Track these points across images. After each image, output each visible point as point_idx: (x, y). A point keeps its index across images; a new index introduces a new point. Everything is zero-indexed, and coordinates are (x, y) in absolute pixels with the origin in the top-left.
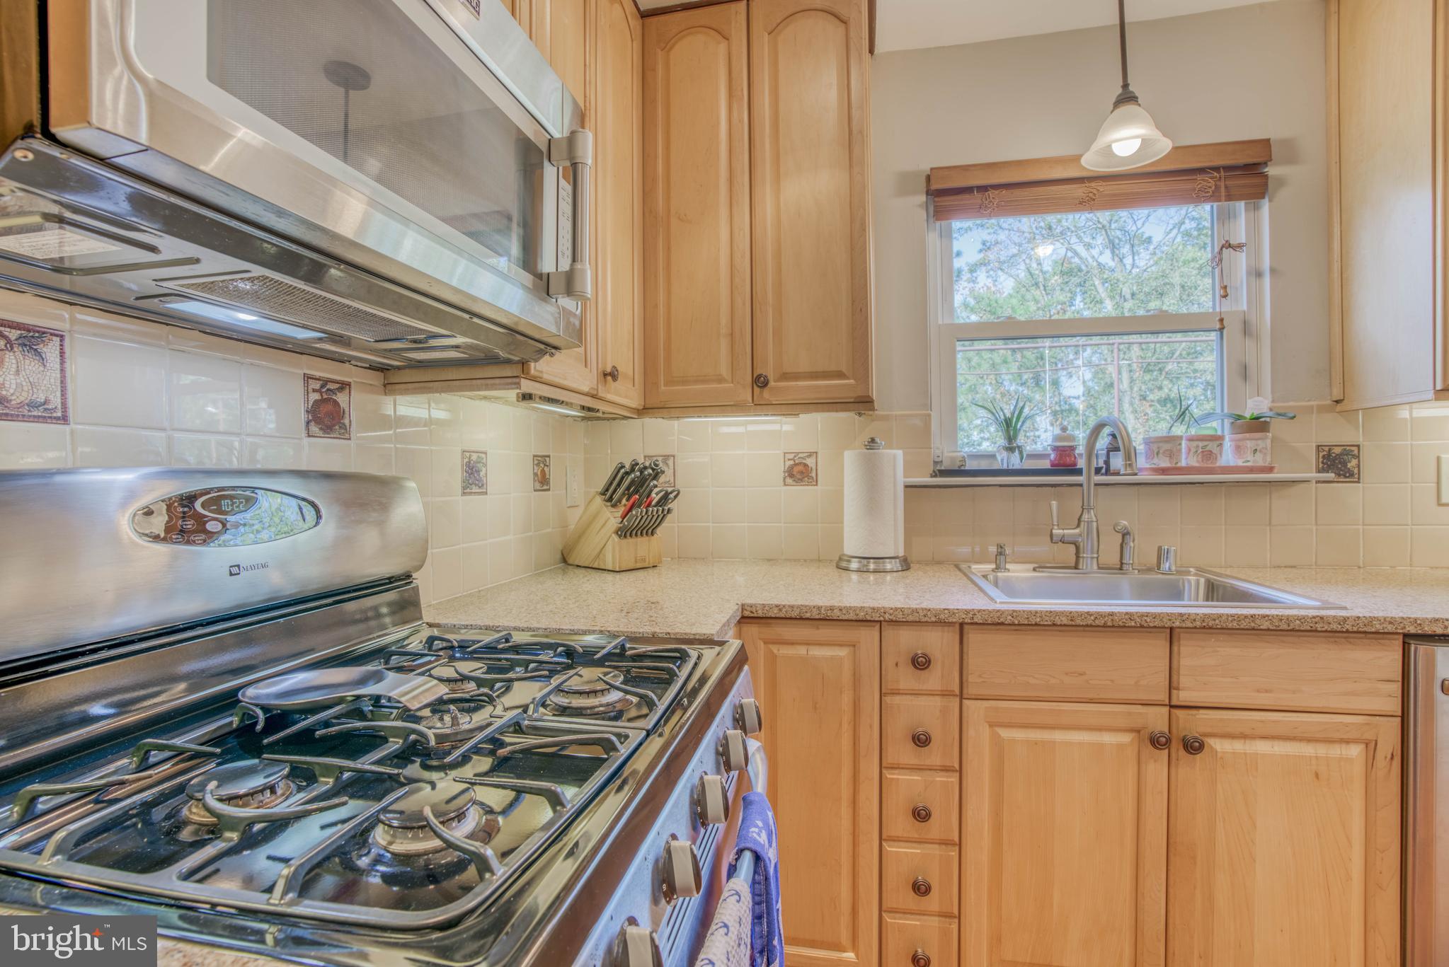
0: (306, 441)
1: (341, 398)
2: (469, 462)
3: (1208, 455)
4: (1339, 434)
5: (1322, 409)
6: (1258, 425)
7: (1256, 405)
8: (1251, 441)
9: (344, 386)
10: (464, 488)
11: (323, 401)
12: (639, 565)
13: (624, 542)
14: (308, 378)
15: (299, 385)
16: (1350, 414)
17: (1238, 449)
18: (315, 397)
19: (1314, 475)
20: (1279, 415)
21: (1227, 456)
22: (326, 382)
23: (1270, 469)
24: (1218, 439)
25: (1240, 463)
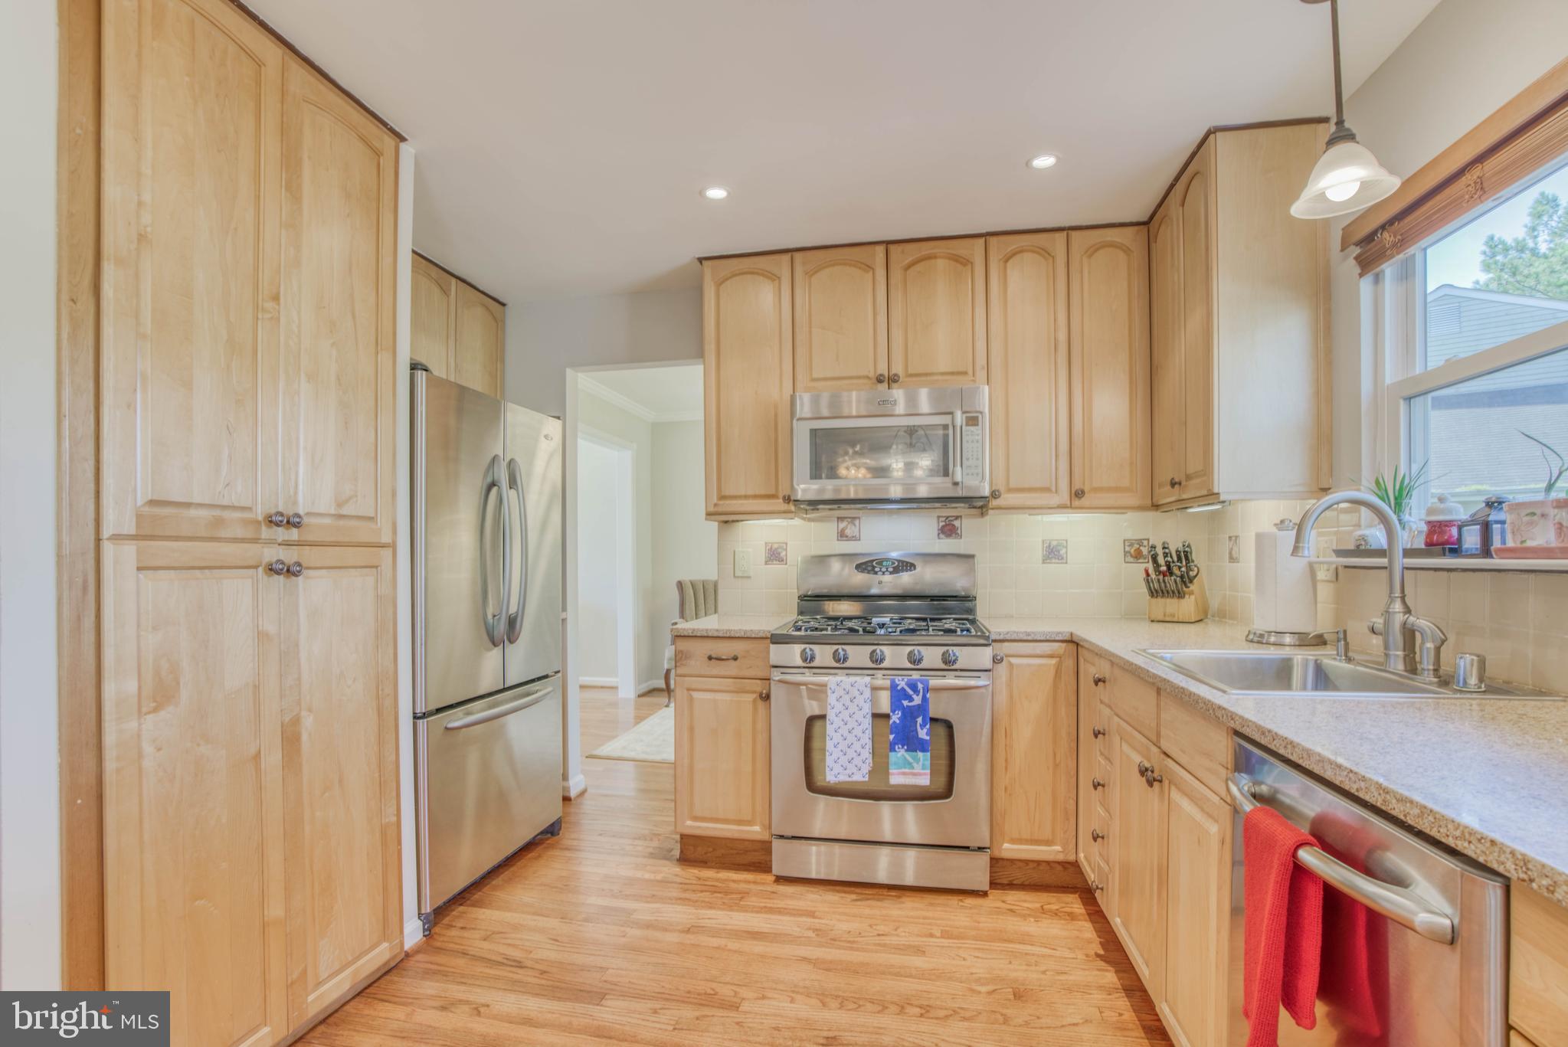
0: (938, 541)
1: (957, 523)
2: (1050, 546)
9: (957, 518)
10: (1044, 560)
11: (946, 525)
12: (1167, 619)
13: (1154, 600)
14: (939, 517)
15: (935, 521)
18: (941, 524)
22: (948, 517)
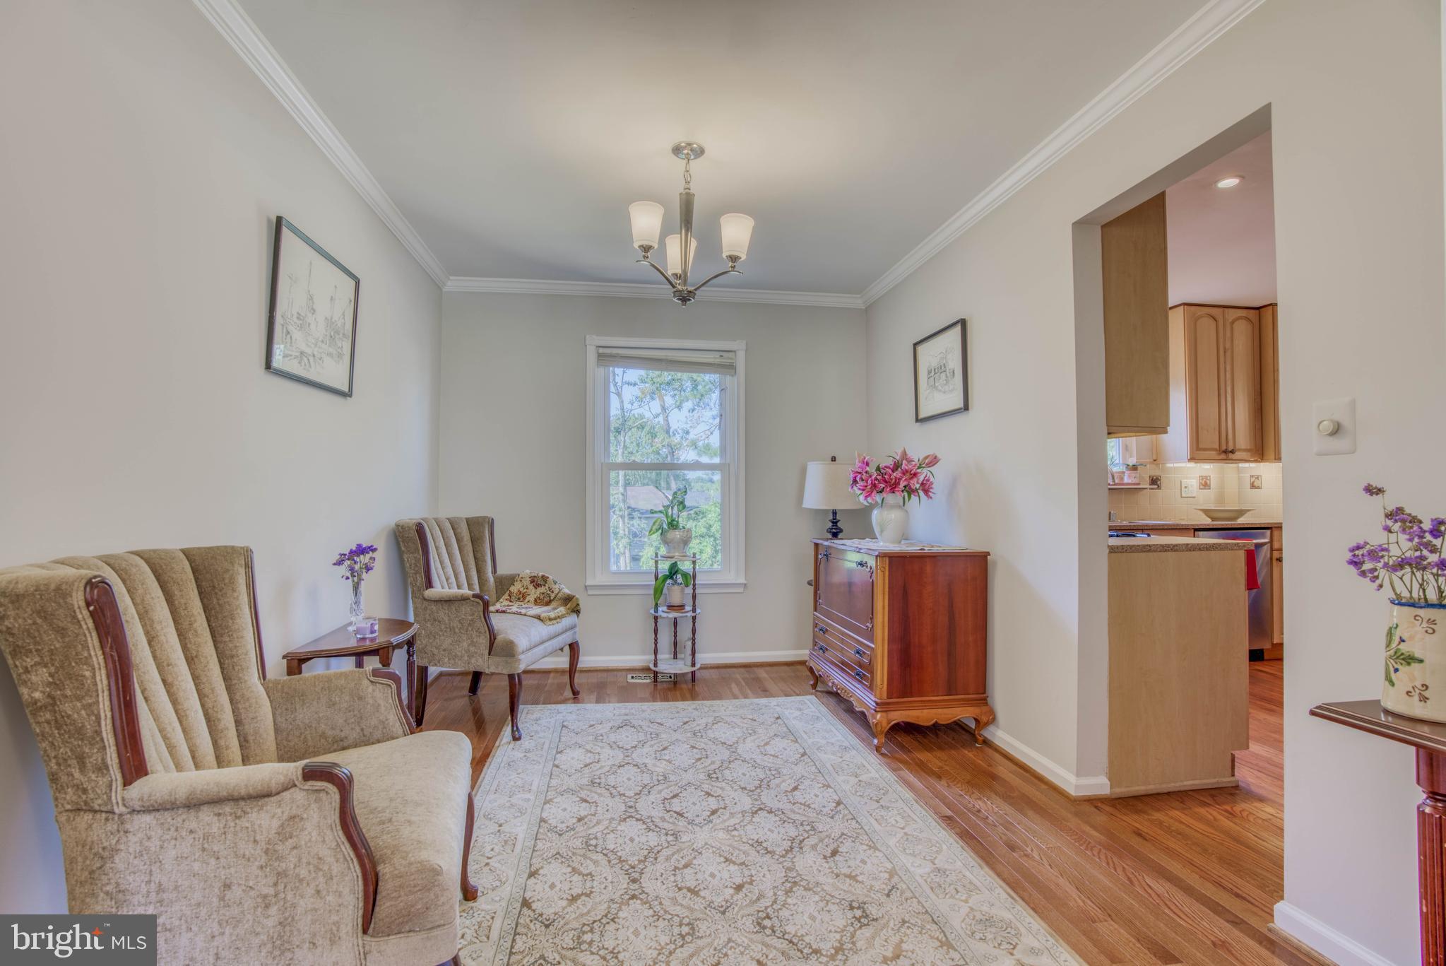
3: (1122, 479)
4: (1156, 473)
5: (1151, 463)
6: (1134, 468)
7: (1132, 461)
8: (1133, 474)
16: (1158, 464)
17: (1129, 476)
19: (1149, 486)
20: (1141, 465)
21: (1126, 480)
23: (1139, 484)
24: (1124, 473)
25: (1130, 481)
